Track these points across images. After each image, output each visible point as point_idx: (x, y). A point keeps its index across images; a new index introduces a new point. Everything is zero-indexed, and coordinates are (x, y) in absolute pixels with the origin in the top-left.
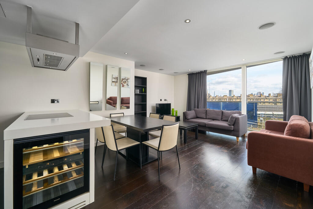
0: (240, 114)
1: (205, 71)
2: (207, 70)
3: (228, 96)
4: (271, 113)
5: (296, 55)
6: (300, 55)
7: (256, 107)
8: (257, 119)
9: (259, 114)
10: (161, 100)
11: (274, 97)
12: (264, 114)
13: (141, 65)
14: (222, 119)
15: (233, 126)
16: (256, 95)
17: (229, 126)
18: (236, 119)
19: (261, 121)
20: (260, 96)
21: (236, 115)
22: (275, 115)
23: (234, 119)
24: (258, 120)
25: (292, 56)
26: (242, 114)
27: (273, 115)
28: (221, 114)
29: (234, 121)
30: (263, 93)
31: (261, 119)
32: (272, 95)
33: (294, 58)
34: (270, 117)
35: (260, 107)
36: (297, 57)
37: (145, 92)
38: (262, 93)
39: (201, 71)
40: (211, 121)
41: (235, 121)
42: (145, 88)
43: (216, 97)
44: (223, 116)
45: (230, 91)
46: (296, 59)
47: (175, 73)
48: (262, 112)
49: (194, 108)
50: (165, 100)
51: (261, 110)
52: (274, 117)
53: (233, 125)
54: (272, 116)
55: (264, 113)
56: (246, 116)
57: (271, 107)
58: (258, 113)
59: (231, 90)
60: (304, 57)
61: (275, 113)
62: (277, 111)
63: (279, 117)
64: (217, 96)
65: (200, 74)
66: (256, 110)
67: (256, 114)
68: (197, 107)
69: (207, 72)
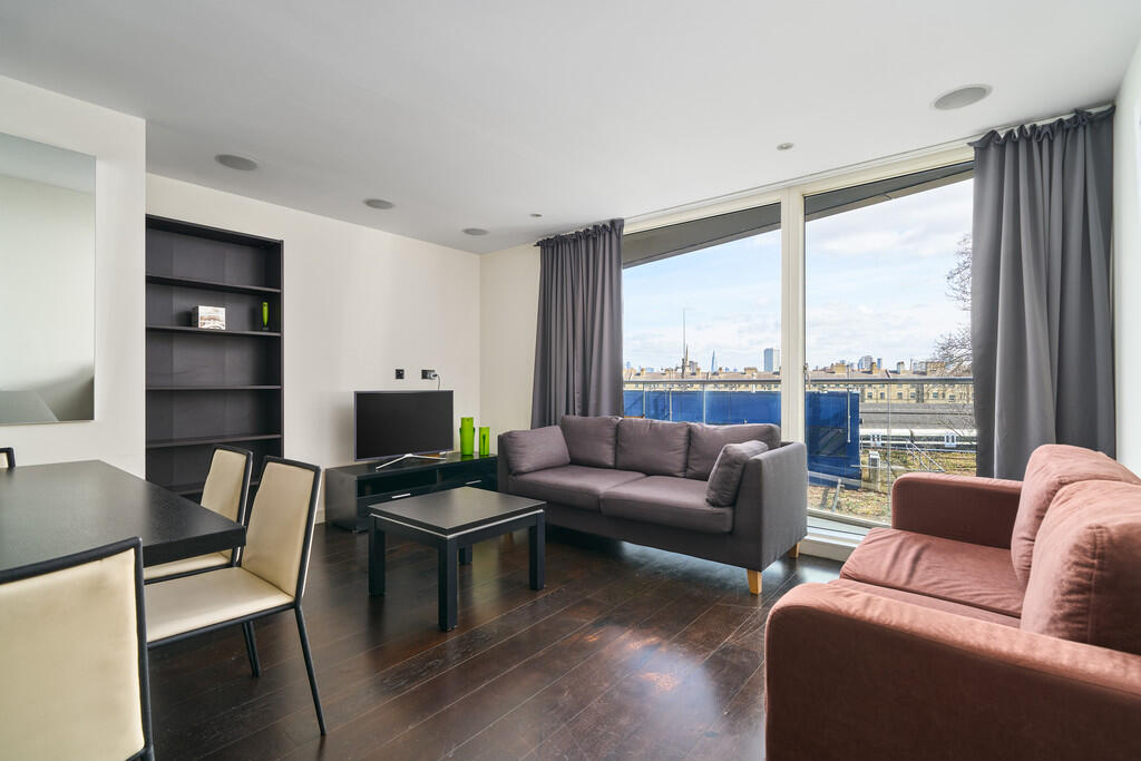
0: (771, 439)
1: (613, 222)
2: (621, 222)
3: (761, 369)
4: (905, 432)
5: (1039, 124)
6: (1061, 121)
7: (855, 411)
8: (858, 457)
9: (868, 438)
10: (400, 374)
11: (914, 373)
12: (884, 438)
13: (225, 160)
14: (687, 466)
15: (727, 511)
16: (856, 368)
17: (710, 508)
18: (743, 470)
19: (874, 462)
20: (870, 372)
21: (749, 448)
22: (919, 438)
23: (737, 471)
24: (863, 458)
25: (1022, 128)
26: (783, 440)
27: (912, 438)
28: (681, 442)
29: (735, 479)
30: (879, 360)
31: (875, 454)
32: (907, 367)
33: (1029, 140)
34: (904, 445)
35: (867, 410)
36: (1047, 129)
37: (276, 322)
38: (875, 360)
39: (595, 227)
40: (637, 479)
41: (741, 481)
42: (276, 301)
43: (715, 374)
44: (691, 450)
45: (768, 353)
46: (1040, 144)
47: (468, 231)
48: (874, 428)
49: (567, 413)
50: (425, 374)
51: (873, 424)
52: (919, 446)
53: (733, 504)
54: (909, 442)
55: (883, 432)
56: (800, 447)
57: (905, 410)
58: (863, 431)
59: (772, 350)
60: (1076, 129)
61: (918, 432)
62: (925, 425)
63: (932, 446)
64: (720, 369)
65: (595, 239)
66: (857, 422)
67: (855, 437)
68: (578, 410)
69: (626, 231)
